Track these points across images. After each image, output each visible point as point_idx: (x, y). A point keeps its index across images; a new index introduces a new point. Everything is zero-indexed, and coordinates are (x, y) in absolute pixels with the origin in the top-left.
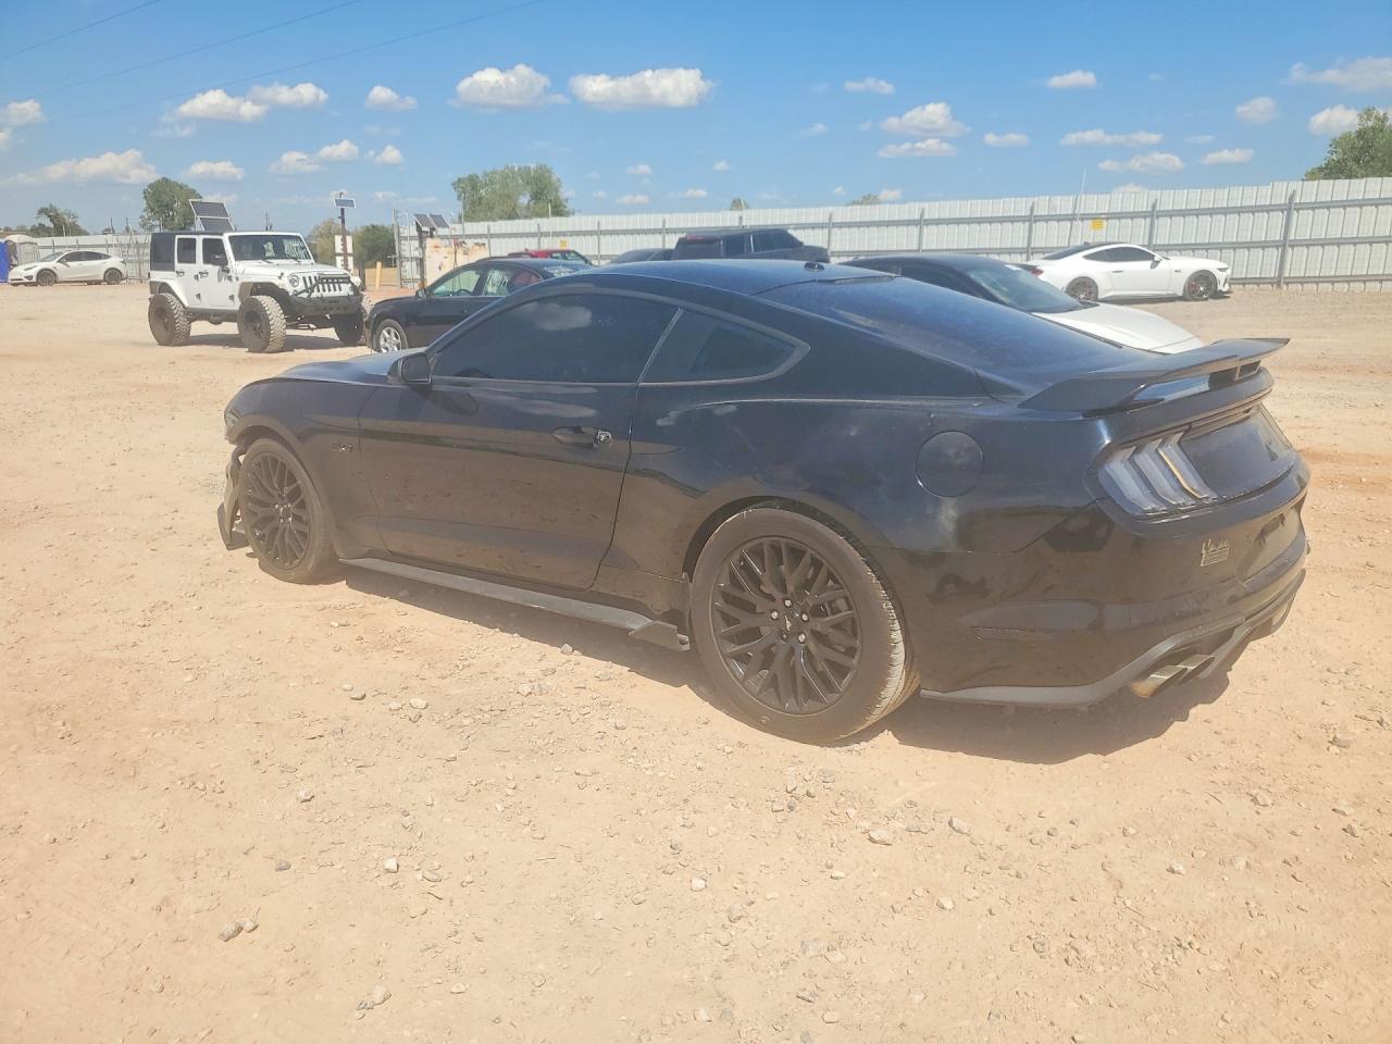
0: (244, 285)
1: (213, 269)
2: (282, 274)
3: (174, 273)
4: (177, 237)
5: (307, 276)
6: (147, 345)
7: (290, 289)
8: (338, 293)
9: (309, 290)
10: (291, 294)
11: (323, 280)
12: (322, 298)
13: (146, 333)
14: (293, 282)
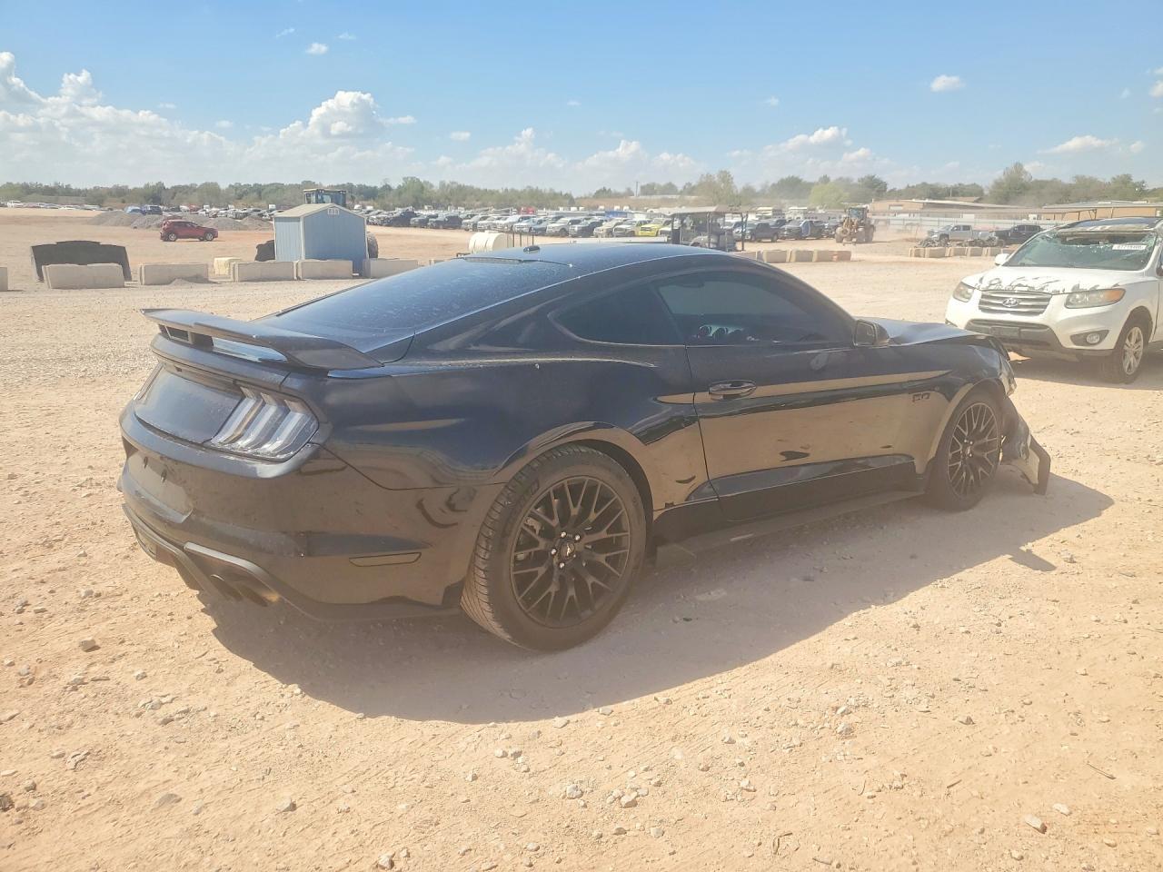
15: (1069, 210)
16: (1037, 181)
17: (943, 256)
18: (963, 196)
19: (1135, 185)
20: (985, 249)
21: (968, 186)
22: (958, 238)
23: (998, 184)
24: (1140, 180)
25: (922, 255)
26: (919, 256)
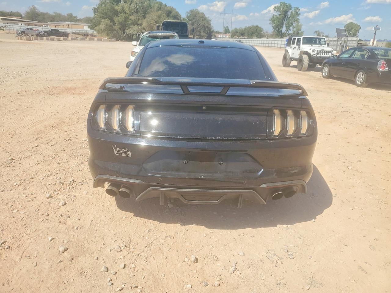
0: (301, 51)
1: (297, 47)
2: (311, 49)
3: (290, 47)
4: (293, 37)
5: (318, 50)
6: (280, 66)
7: (312, 53)
8: (327, 56)
9: (318, 54)
10: (312, 55)
11: (323, 51)
12: (320, 57)
13: (281, 63)
14: (313, 51)
15: (62, 24)
16: (42, 13)
17: (30, 40)
18: (14, 16)
19: (74, 17)
20: (44, 38)
21: (15, 12)
22: (31, 33)
23: (28, 13)
24: (75, 15)
25: (23, 39)
26: (22, 40)
